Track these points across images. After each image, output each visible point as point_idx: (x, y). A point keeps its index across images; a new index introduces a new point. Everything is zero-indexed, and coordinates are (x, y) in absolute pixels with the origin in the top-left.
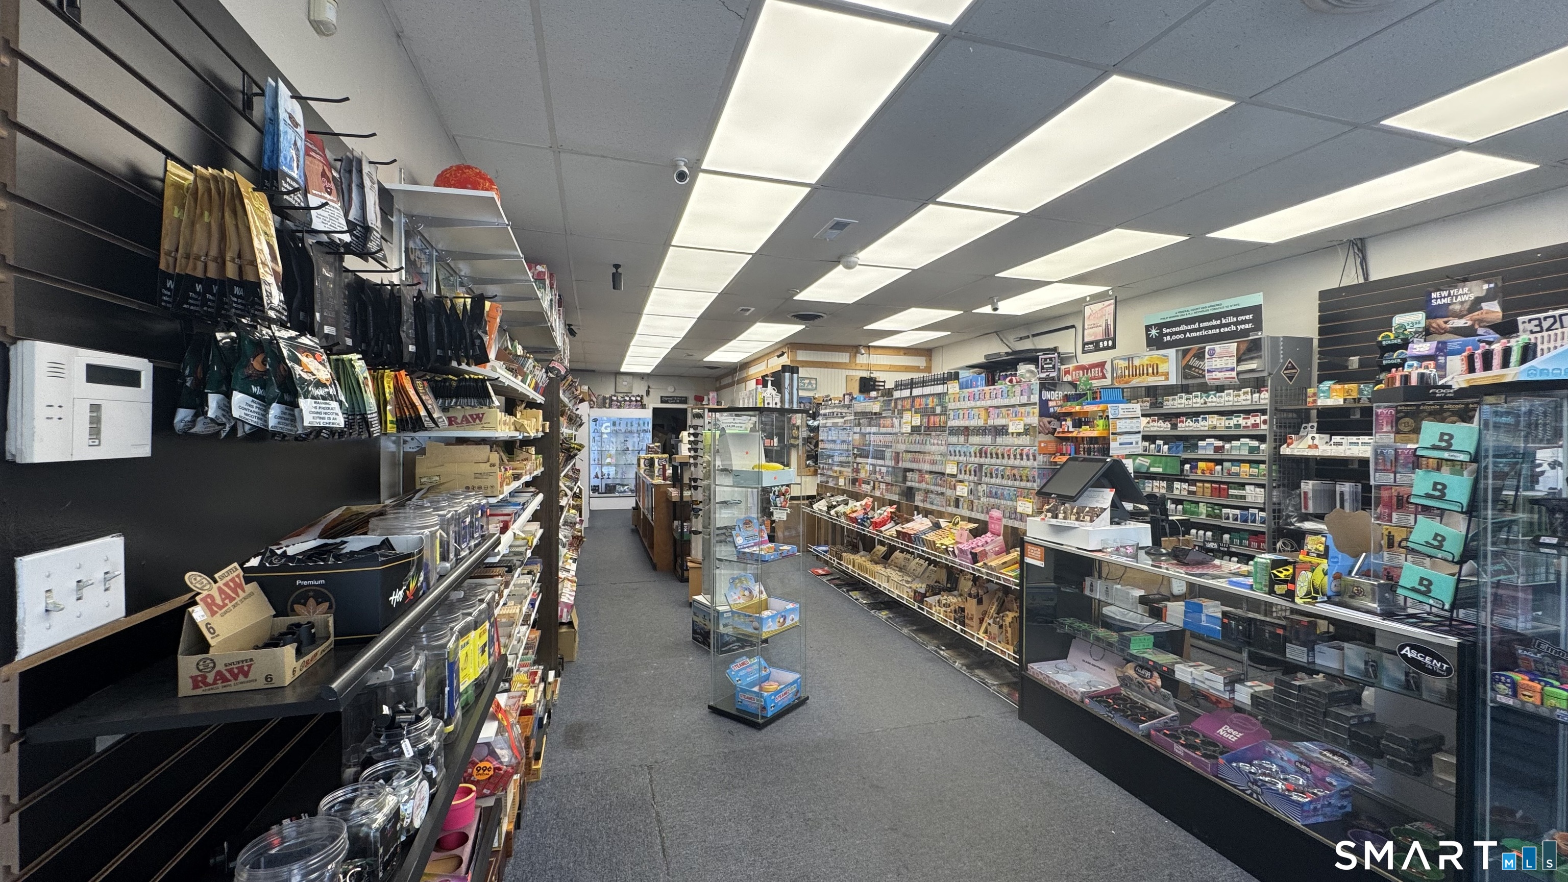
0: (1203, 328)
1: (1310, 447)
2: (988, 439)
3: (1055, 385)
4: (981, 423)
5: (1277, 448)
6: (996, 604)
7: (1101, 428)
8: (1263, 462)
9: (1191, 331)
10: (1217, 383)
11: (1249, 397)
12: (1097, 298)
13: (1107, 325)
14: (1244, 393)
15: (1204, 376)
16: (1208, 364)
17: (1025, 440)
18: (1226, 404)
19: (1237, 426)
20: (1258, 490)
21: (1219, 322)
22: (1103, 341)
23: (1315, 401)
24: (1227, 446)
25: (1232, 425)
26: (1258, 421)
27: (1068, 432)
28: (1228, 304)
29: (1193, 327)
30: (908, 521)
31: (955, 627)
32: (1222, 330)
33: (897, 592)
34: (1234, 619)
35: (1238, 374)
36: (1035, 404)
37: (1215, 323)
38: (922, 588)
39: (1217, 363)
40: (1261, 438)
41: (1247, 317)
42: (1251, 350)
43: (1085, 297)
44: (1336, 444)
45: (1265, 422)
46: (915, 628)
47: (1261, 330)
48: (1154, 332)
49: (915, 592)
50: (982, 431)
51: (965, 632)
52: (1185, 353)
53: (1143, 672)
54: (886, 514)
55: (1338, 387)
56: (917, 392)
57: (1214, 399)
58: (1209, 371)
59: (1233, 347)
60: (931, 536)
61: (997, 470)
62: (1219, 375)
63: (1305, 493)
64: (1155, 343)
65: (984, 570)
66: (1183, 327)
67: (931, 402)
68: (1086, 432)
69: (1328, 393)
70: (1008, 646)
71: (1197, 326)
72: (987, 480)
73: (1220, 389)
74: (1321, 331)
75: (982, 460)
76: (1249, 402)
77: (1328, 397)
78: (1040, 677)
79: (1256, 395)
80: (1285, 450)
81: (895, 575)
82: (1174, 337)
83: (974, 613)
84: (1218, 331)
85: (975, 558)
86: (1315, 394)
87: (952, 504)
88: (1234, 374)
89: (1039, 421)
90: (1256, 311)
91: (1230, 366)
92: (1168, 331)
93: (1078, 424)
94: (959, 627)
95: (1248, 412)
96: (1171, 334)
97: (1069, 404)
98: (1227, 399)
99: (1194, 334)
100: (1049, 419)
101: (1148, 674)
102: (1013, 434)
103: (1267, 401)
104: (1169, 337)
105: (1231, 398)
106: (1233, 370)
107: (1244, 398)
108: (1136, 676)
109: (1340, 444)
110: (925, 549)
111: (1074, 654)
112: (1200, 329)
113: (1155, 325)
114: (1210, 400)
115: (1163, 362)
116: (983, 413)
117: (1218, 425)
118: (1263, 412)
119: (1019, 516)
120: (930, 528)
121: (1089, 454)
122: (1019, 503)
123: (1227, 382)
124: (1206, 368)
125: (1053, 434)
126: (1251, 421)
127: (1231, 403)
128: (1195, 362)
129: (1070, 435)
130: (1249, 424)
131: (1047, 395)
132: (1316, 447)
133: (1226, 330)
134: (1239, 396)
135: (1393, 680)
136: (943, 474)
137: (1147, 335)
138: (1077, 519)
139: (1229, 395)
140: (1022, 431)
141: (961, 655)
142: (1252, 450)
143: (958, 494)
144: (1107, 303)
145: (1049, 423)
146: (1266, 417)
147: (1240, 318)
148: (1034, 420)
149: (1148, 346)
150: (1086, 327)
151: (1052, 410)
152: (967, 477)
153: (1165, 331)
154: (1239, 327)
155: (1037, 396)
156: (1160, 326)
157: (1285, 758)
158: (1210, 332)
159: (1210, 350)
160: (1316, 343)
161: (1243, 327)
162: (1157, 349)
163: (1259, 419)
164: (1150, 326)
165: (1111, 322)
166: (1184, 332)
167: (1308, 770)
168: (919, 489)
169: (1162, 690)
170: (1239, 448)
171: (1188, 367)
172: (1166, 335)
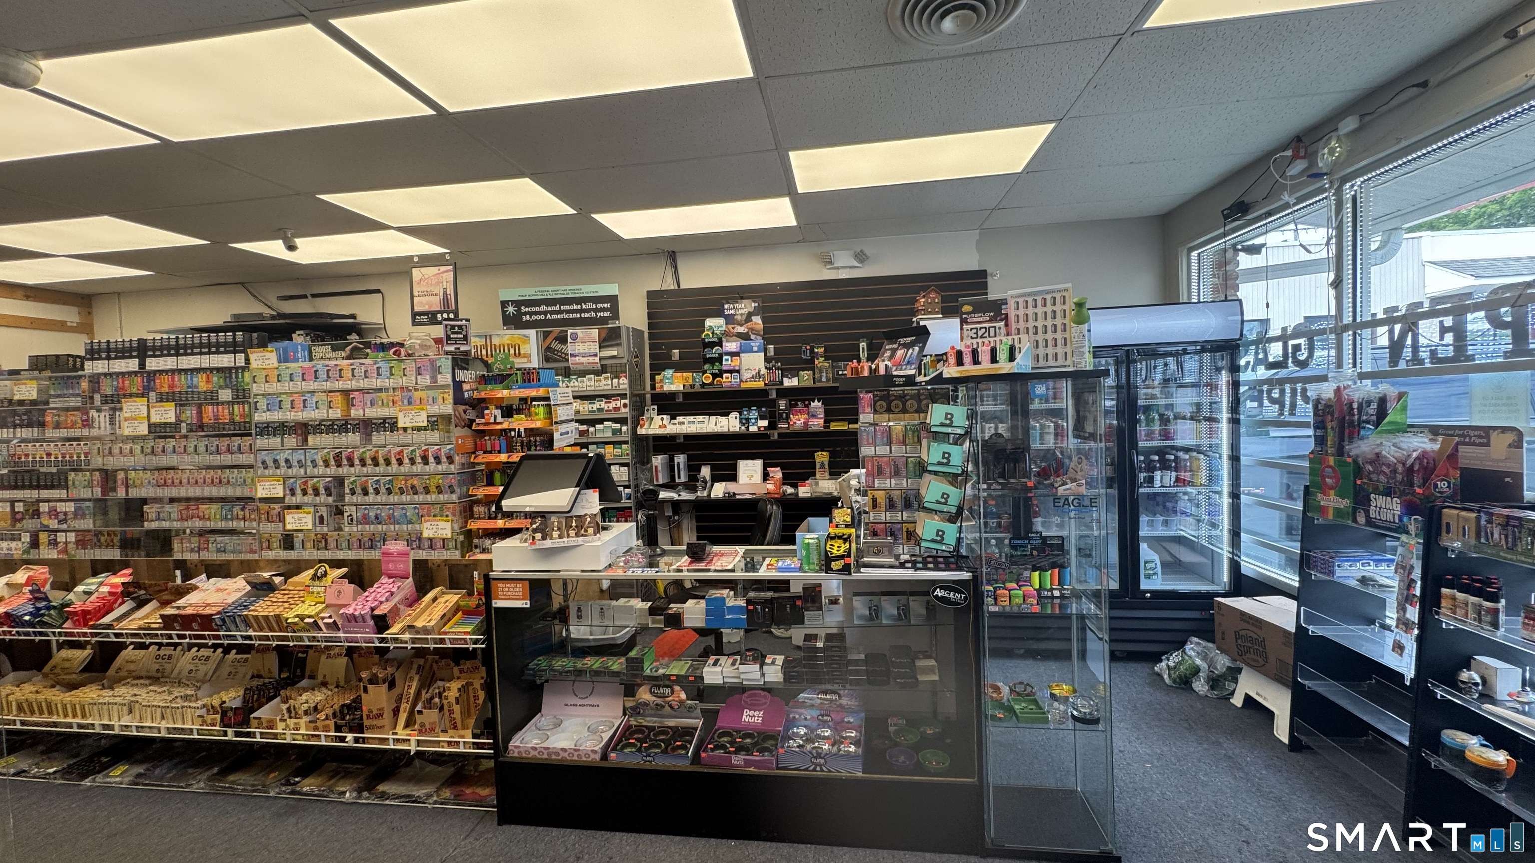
0: (564, 311)
1: (660, 427)
2: (352, 439)
3: (467, 361)
4: (336, 413)
5: (634, 429)
6: (417, 677)
7: (542, 415)
8: (626, 443)
9: (552, 313)
10: (580, 367)
11: (609, 382)
12: (427, 261)
13: (445, 294)
14: (605, 378)
15: (567, 360)
16: (570, 348)
17: (434, 436)
18: (588, 388)
19: (600, 410)
20: (622, 469)
21: (579, 307)
22: (441, 312)
23: (662, 387)
24: (591, 429)
25: (595, 409)
26: (618, 405)
27: (495, 423)
28: (588, 290)
29: (553, 308)
30: (181, 593)
31: (343, 739)
32: (583, 315)
33: (164, 724)
34: (758, 604)
35: (600, 359)
36: (447, 386)
37: (575, 307)
38: (233, 697)
39: (579, 347)
40: (622, 421)
41: (605, 305)
42: (610, 337)
43: (412, 257)
44: (680, 423)
45: (625, 405)
46: (216, 770)
47: (618, 319)
48: (511, 309)
49: (224, 712)
50: (342, 426)
51: (364, 740)
52: (546, 335)
53: (661, 691)
54: (105, 589)
55: (679, 374)
56: (153, 364)
57: (576, 384)
58: (572, 355)
59: (594, 332)
60: (263, 608)
61: (378, 481)
62: (583, 360)
63: (656, 467)
64: (513, 321)
65: (407, 636)
66: (543, 308)
67: (201, 383)
68: (519, 423)
69: (672, 380)
70: (462, 732)
71: (557, 308)
72: (358, 499)
73: (582, 373)
74: (650, 326)
75: (344, 471)
76: (610, 387)
77: (672, 383)
78: (533, 753)
79: (615, 381)
80: (641, 431)
81: (148, 695)
82: (534, 317)
83: (384, 704)
84: (578, 315)
85: (381, 623)
86: (661, 380)
87: (276, 545)
88: (597, 359)
89: (454, 410)
90: (613, 300)
91: (592, 351)
92: (527, 309)
93: (508, 412)
94: (350, 737)
95: (607, 397)
96: (531, 314)
97: (489, 386)
98: (588, 383)
99: (554, 316)
100: (464, 407)
101: (667, 691)
102: (405, 429)
103: (626, 386)
104: (528, 317)
105: (592, 383)
106: (595, 355)
107: (604, 383)
108: (654, 698)
109: (683, 423)
110: (251, 633)
111: (550, 704)
112: (560, 312)
113: (513, 302)
114: (572, 384)
115: (524, 342)
116: (338, 398)
117: (581, 409)
118: (623, 396)
119: (426, 544)
120: (248, 595)
121: (529, 450)
122: (426, 525)
123: (590, 367)
124: (569, 352)
125: (470, 426)
126: (612, 405)
127: (593, 388)
128: (556, 345)
129: (499, 427)
130: (611, 408)
131: (461, 375)
132: (665, 426)
133: (586, 315)
134: (600, 380)
135: (890, 617)
136: (252, 499)
137: (504, 312)
138: (577, 535)
139: (590, 379)
140: (425, 424)
141: (346, 775)
142: (615, 432)
143: (288, 527)
144: (443, 268)
145: (465, 412)
146: (626, 401)
147: (599, 306)
148: (448, 408)
149: (504, 325)
150: (415, 293)
151: (466, 395)
152: (307, 499)
153: (523, 309)
154: (598, 314)
155: (449, 377)
156: (518, 303)
157: (809, 717)
158: (571, 316)
159: (572, 334)
160: (646, 335)
161: (602, 314)
162: (516, 328)
163: (619, 403)
164: (507, 302)
165: (450, 291)
166: (545, 313)
167: (829, 718)
168: (180, 533)
169: (689, 702)
170: (603, 431)
171: (548, 348)
172: (525, 313)
